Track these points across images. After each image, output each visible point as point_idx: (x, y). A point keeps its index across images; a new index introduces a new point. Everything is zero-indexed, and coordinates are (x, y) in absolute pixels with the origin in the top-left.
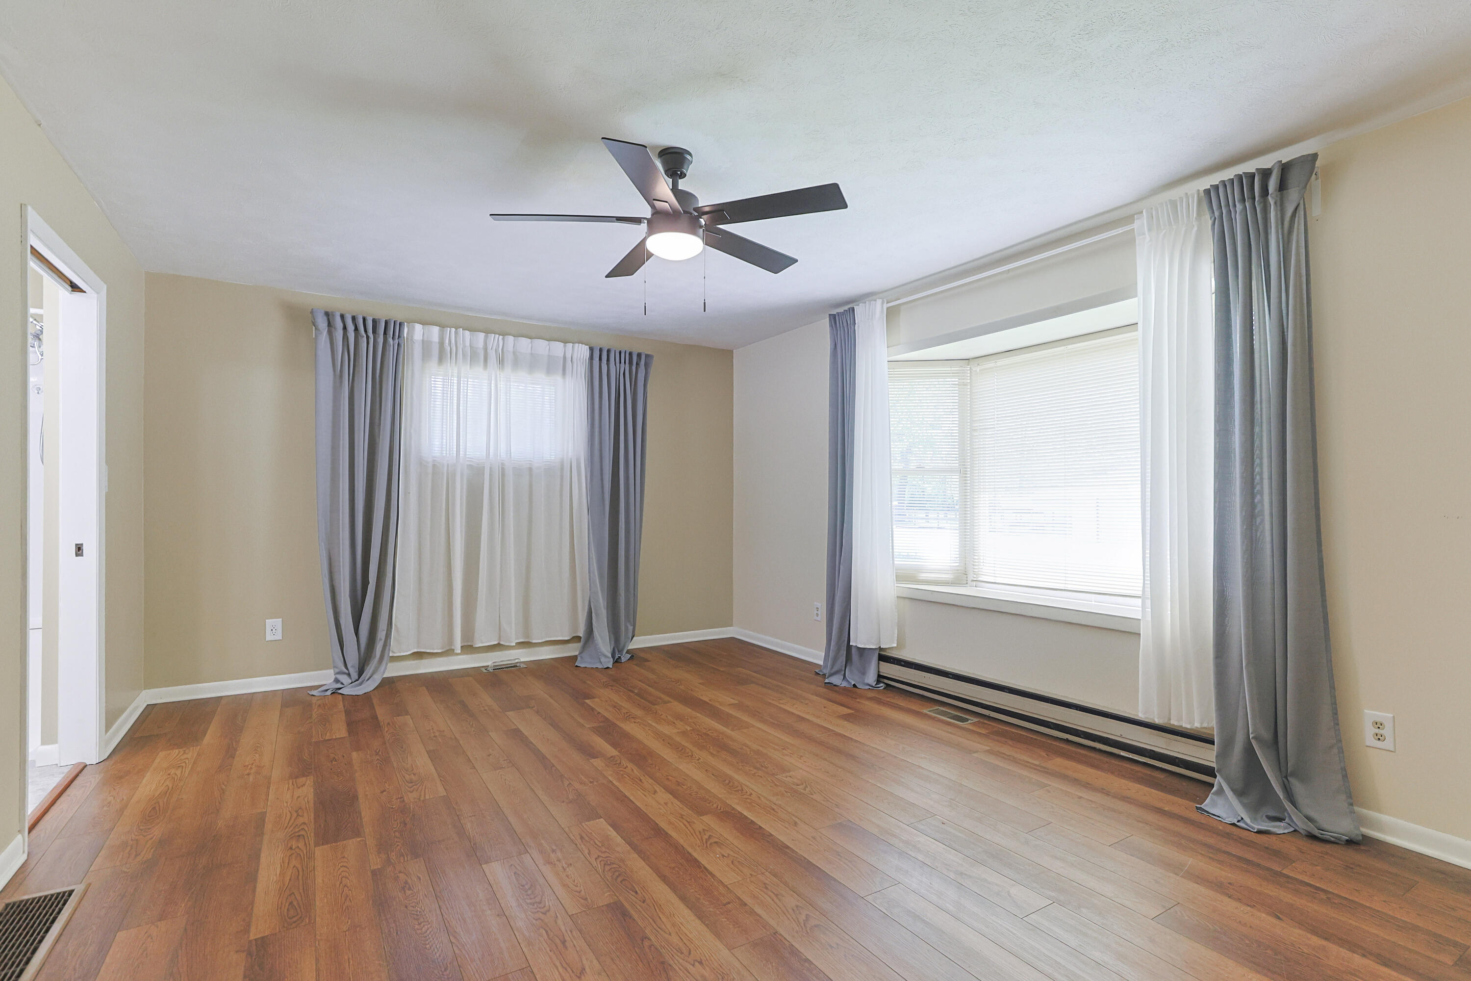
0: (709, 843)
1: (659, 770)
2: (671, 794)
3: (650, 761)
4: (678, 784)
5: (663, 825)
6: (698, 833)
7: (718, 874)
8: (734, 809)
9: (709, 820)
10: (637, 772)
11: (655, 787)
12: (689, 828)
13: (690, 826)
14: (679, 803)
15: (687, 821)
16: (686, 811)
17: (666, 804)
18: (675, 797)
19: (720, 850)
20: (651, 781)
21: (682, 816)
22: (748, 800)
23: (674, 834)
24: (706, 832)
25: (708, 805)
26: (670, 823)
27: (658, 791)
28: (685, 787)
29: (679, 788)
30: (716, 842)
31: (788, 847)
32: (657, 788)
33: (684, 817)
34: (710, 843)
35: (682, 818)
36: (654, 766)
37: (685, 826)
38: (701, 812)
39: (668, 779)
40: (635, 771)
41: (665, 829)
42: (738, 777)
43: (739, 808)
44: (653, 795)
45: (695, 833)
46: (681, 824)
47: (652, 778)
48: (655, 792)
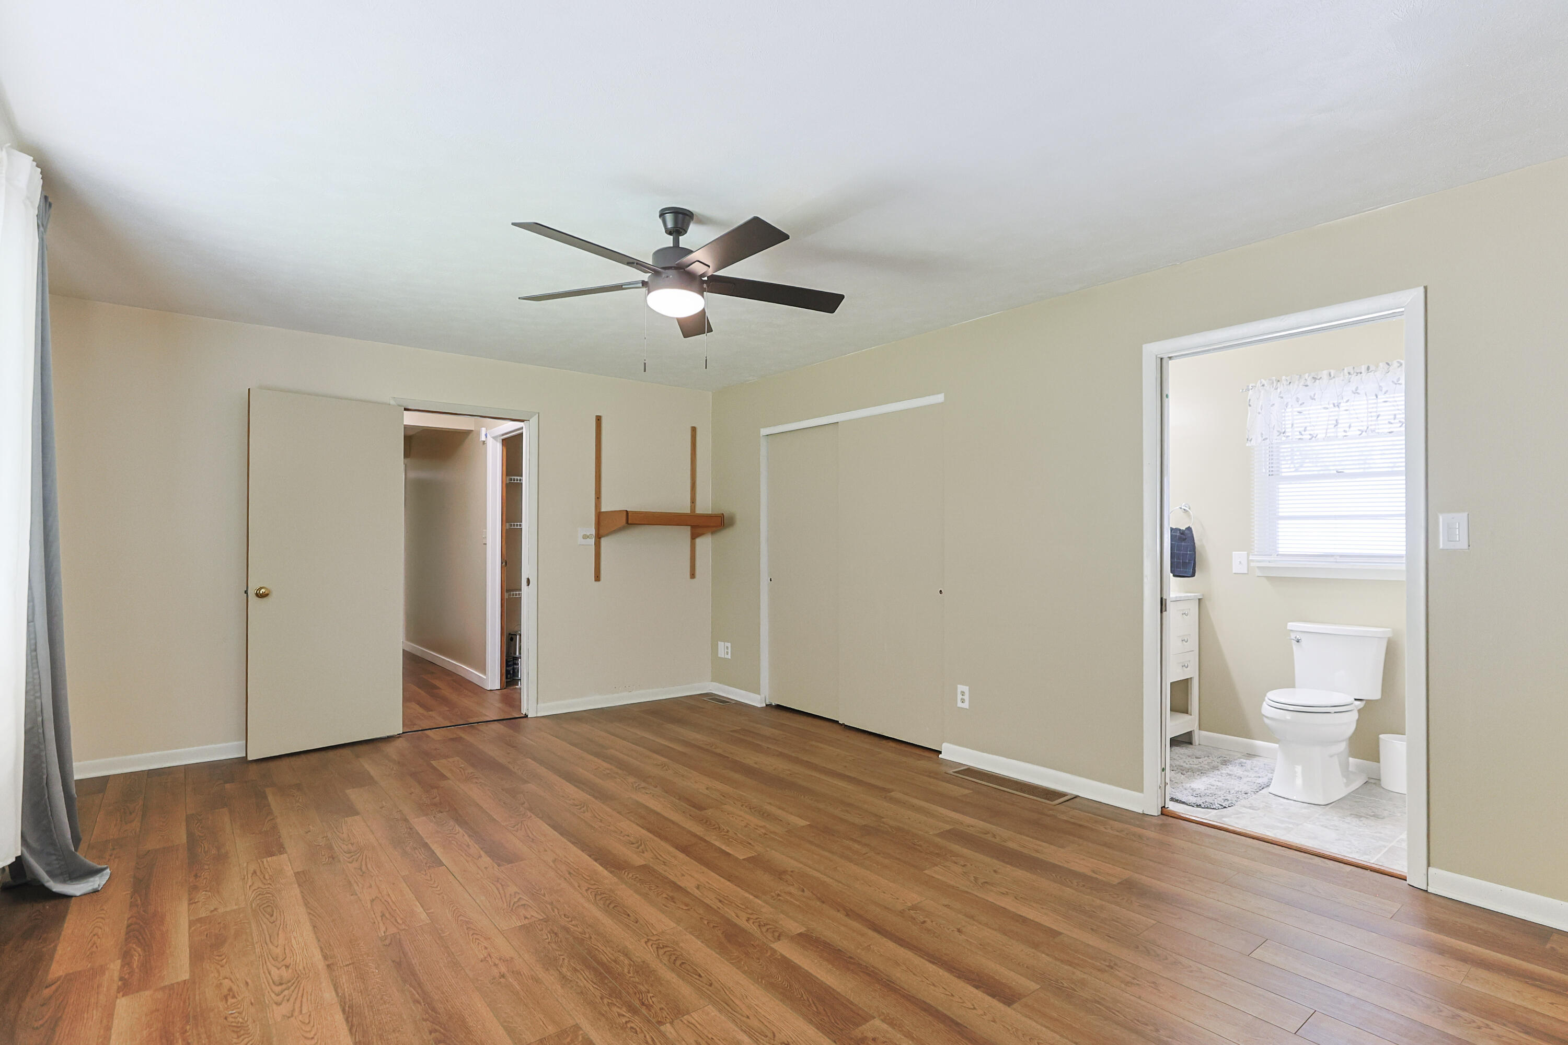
0: (640, 843)
1: (701, 918)
2: (680, 887)
3: (719, 933)
4: (672, 899)
5: (681, 856)
6: (649, 850)
7: (634, 825)
8: (611, 872)
9: (638, 861)
10: (730, 913)
11: (699, 893)
12: (656, 854)
13: (655, 855)
14: (670, 877)
15: (659, 860)
16: (660, 868)
17: (683, 875)
18: (675, 883)
19: (630, 839)
20: (707, 901)
21: (664, 863)
22: (593, 882)
23: (672, 849)
24: (641, 851)
25: (638, 876)
26: (675, 857)
27: (695, 889)
28: (665, 895)
29: (671, 894)
30: (633, 844)
31: (573, 843)
32: (697, 893)
33: (662, 863)
34: (639, 845)
35: (664, 862)
36: (711, 925)
37: (661, 856)
38: (645, 868)
39: (687, 905)
40: (734, 915)
41: (678, 851)
42: (595, 912)
43: (606, 873)
44: (699, 884)
45: (651, 850)
46: (665, 857)
47: (708, 905)
48: (698, 887)
